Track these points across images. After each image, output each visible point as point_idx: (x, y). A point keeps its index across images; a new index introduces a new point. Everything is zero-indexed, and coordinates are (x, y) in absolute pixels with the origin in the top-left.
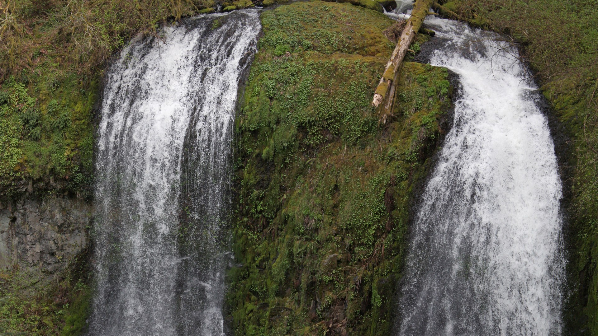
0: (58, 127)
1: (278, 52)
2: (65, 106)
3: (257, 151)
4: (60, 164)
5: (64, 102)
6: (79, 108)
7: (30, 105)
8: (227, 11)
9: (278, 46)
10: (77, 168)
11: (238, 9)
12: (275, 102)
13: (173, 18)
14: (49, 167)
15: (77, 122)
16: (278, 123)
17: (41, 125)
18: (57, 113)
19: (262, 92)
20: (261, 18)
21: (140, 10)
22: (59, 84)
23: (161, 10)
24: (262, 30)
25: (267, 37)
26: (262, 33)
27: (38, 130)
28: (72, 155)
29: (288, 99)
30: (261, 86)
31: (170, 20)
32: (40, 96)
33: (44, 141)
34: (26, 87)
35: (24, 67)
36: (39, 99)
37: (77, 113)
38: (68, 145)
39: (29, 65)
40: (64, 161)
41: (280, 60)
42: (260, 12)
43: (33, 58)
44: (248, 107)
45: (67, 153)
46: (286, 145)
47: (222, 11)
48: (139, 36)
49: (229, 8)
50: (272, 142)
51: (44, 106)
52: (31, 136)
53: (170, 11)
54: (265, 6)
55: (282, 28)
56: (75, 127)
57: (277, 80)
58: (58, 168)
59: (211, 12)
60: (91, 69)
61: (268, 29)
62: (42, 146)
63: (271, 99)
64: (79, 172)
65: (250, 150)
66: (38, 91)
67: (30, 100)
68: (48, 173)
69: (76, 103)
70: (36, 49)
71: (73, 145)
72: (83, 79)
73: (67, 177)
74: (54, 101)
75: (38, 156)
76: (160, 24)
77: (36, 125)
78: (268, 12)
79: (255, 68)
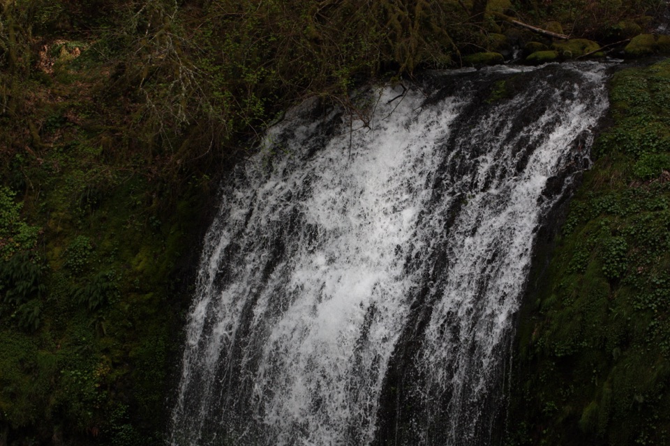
0: (86, 303)
1: (641, 168)
2: (108, 255)
3: (568, 409)
4: (80, 396)
5: (107, 244)
6: (141, 262)
7: (22, 242)
8: (535, 62)
9: (645, 155)
10: (122, 409)
11: (562, 58)
12: (621, 290)
13: (395, 66)
14: (53, 401)
15: (134, 298)
16: (625, 343)
17: (44, 295)
18: (86, 269)
19: (593, 263)
20: (610, 84)
22: (98, 198)
24: (608, 112)
25: (620, 130)
26: (606, 121)
27: (36, 306)
28: (113, 377)
29: (654, 286)
30: (592, 248)
31: (389, 72)
32: (51, 224)
33: (47, 334)
34: (18, 198)
35: (20, 149)
36: (47, 231)
37: (135, 274)
38: (106, 351)
39: (32, 145)
40: (91, 388)
41: (644, 189)
42: (610, 71)
43: (45, 131)
44: (553, 297)
45: (100, 370)
46: (640, 399)
47: (523, 61)
48: (308, 103)
49: (541, 54)
50: (606, 389)
51: (57, 250)
52: (15, 320)
55: (659, 113)
56: (127, 307)
57: (632, 239)
58: (76, 405)
59: (493, 62)
60: (181, 172)
61: (624, 111)
62: (41, 347)
63: (614, 282)
64: (126, 422)
65: (551, 404)
66: (47, 211)
67: (25, 230)
68: (48, 412)
69: (135, 251)
70: (56, 108)
71: (118, 354)
72: (160, 194)
73: (96, 431)
74: (82, 240)
75: (28, 371)
77: (31, 295)
78: (633, 76)
79: (581, 204)
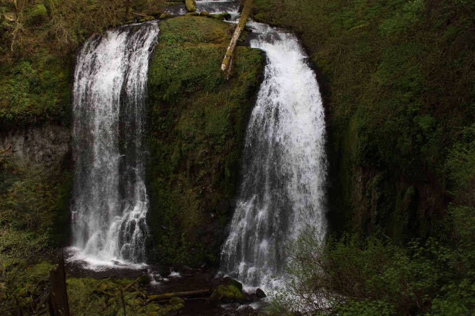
0: (50, 86)
1: (169, 43)
2: (53, 75)
3: (160, 96)
4: (52, 107)
5: (53, 72)
6: (61, 75)
7: (33, 74)
8: (141, 22)
9: (169, 40)
10: (62, 108)
11: (146, 21)
12: (169, 70)
13: (112, 26)
14: (46, 108)
15: (61, 83)
16: (171, 81)
17: (40, 85)
18: (49, 78)
19: (162, 65)
20: (159, 25)
21: (93, 22)
22: (49, 62)
23: (105, 22)
24: (160, 32)
25: (163, 35)
26: (160, 33)
27: (39, 88)
28: (58, 101)
29: (176, 68)
30: (161, 61)
31: (111, 27)
32: (39, 69)
33: (42, 94)
34: (31, 64)
35: (29, 53)
36: (38, 71)
37: (60, 78)
38: (56, 96)
39: (32, 52)
40: (54, 105)
41: (170, 47)
42: (158, 22)
43: (34, 48)
44: (154, 73)
45: (55, 100)
46: (175, 92)
47: (138, 22)
48: (93, 36)
49: (142, 20)
50: (168, 91)
51: (42, 75)
52: (34, 91)
53: (110, 22)
54: (161, 19)
55: (171, 30)
56: (59, 86)
57: (169, 59)
58: (51, 108)
59: (132, 23)
60: (67, 54)
61: (163, 31)
62: (41, 97)
63: (167, 68)
64: (63, 111)
65: (156, 96)
66: (38, 66)
67: (33, 71)
68: (45, 112)
69: (59, 73)
70: (36, 43)
71: (59, 96)
72: (63, 60)
73: (56, 114)
74: (47, 72)
75: (39, 102)
76: (105, 29)
77: (37, 85)
78: (163, 22)
79: (157, 52)
